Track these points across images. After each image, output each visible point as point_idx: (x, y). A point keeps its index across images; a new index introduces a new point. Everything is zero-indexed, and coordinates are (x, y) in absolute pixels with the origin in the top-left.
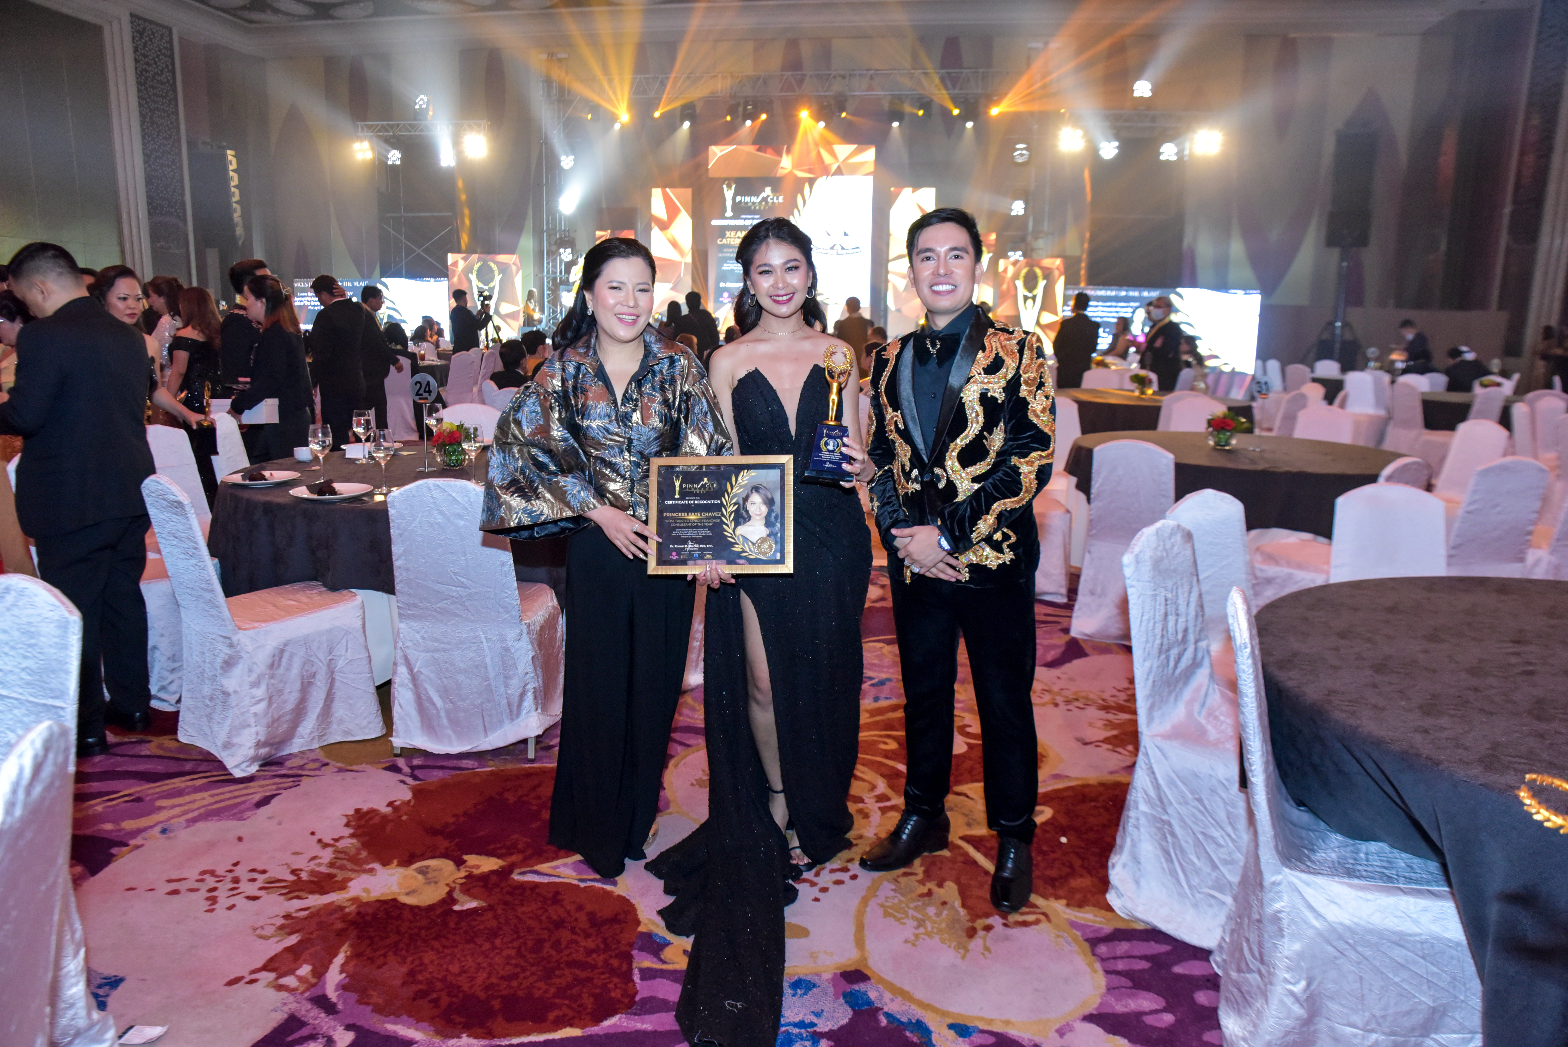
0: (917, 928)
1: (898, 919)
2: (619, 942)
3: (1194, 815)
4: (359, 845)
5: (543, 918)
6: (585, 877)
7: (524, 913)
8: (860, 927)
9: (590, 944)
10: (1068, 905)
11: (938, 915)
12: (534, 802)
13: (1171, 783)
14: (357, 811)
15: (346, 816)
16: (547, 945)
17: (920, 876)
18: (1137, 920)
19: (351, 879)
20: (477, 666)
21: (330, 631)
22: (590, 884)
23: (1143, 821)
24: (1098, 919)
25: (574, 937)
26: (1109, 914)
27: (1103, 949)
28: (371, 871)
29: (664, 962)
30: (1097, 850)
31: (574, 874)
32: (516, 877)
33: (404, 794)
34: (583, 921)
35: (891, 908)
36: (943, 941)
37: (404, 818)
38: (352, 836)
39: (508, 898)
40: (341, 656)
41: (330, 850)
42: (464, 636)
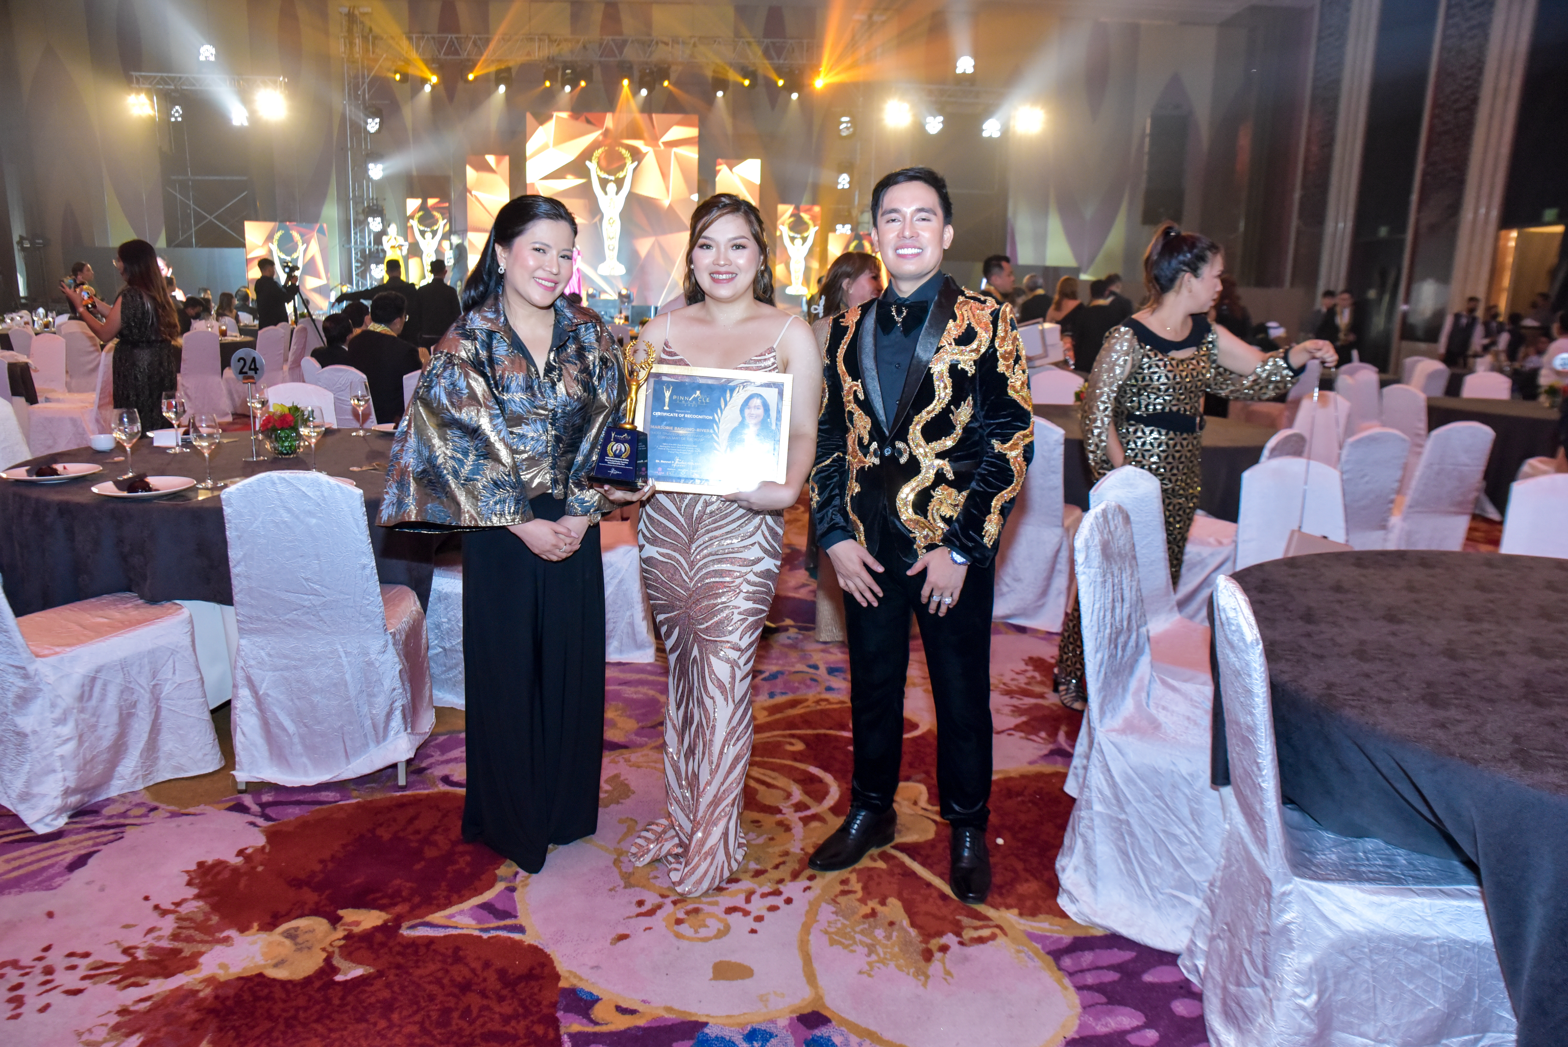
0: (869, 955)
1: (846, 947)
2: (539, 1004)
3: (1154, 813)
4: (207, 908)
5: (446, 981)
6: (486, 926)
7: (421, 977)
8: (807, 960)
9: (506, 1008)
10: (1021, 914)
11: (888, 937)
12: (412, 837)
13: (1129, 781)
14: (201, 865)
15: (187, 872)
16: (455, 1015)
17: (860, 894)
18: (1095, 926)
19: (201, 954)
20: (335, 685)
21: (152, 652)
22: (493, 933)
23: (1097, 821)
24: (1055, 928)
25: (485, 1002)
26: (1065, 921)
27: (1067, 961)
28: (226, 940)
29: (596, 1023)
30: (1036, 850)
31: (473, 923)
32: (406, 932)
33: (257, 840)
34: (492, 981)
35: (836, 933)
36: (899, 967)
37: (260, 869)
38: (197, 897)
39: (400, 960)
40: (166, 680)
41: (171, 918)
42: (319, 650)
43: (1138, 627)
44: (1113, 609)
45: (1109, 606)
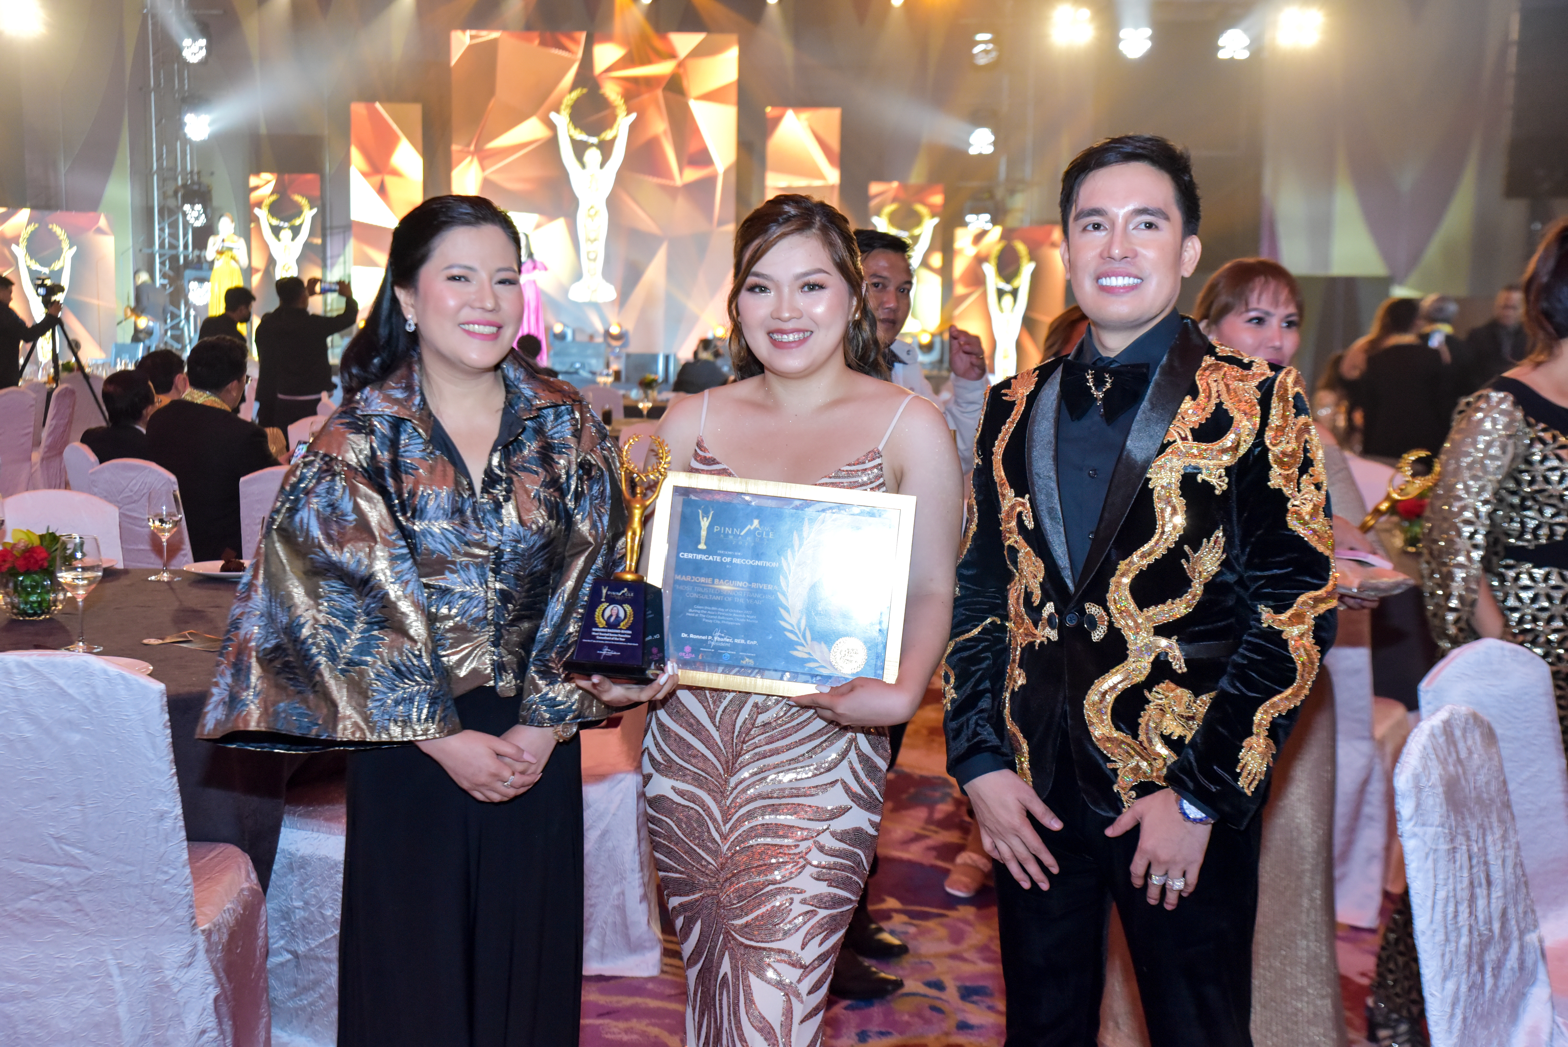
42: (73, 964)
43: (1522, 934)
44: (1472, 899)
45: (1464, 895)
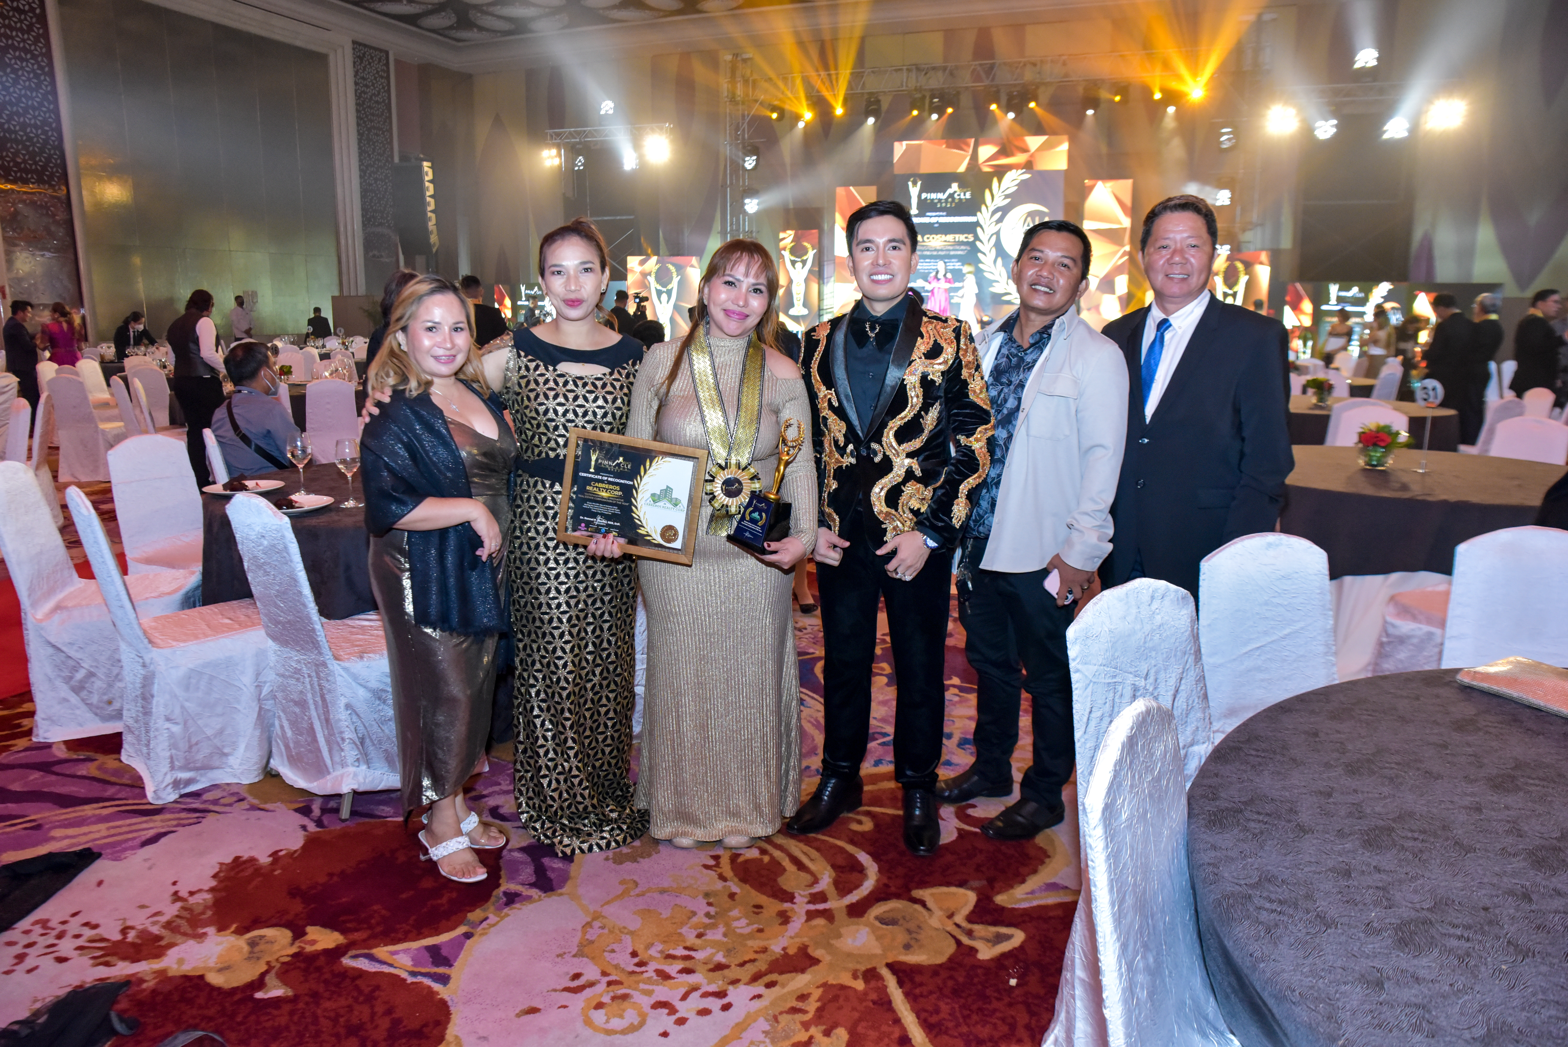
4: (211, 902)
5: (343, 1019)
6: (419, 969)
7: (325, 1010)
15: (221, 864)
19: (175, 945)
22: (420, 979)
28: (203, 936)
31: (410, 964)
32: (346, 960)
33: (296, 843)
38: (211, 890)
39: (322, 987)
